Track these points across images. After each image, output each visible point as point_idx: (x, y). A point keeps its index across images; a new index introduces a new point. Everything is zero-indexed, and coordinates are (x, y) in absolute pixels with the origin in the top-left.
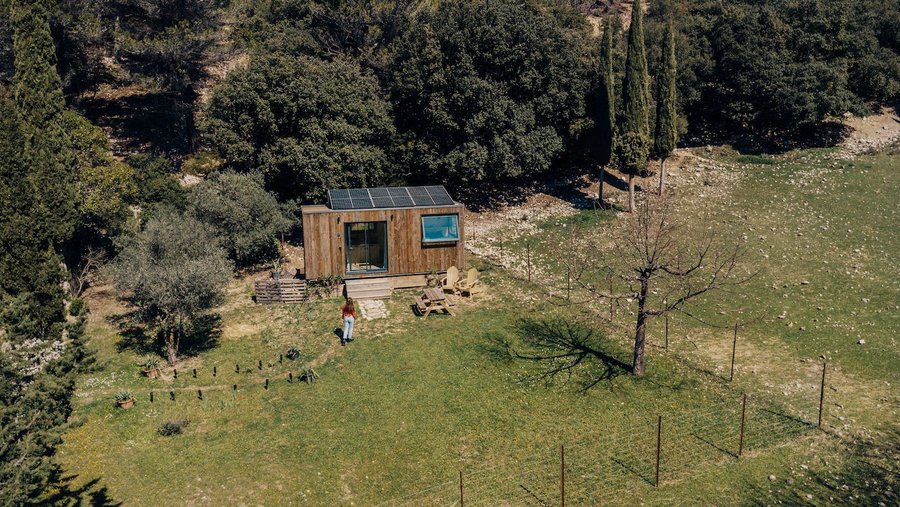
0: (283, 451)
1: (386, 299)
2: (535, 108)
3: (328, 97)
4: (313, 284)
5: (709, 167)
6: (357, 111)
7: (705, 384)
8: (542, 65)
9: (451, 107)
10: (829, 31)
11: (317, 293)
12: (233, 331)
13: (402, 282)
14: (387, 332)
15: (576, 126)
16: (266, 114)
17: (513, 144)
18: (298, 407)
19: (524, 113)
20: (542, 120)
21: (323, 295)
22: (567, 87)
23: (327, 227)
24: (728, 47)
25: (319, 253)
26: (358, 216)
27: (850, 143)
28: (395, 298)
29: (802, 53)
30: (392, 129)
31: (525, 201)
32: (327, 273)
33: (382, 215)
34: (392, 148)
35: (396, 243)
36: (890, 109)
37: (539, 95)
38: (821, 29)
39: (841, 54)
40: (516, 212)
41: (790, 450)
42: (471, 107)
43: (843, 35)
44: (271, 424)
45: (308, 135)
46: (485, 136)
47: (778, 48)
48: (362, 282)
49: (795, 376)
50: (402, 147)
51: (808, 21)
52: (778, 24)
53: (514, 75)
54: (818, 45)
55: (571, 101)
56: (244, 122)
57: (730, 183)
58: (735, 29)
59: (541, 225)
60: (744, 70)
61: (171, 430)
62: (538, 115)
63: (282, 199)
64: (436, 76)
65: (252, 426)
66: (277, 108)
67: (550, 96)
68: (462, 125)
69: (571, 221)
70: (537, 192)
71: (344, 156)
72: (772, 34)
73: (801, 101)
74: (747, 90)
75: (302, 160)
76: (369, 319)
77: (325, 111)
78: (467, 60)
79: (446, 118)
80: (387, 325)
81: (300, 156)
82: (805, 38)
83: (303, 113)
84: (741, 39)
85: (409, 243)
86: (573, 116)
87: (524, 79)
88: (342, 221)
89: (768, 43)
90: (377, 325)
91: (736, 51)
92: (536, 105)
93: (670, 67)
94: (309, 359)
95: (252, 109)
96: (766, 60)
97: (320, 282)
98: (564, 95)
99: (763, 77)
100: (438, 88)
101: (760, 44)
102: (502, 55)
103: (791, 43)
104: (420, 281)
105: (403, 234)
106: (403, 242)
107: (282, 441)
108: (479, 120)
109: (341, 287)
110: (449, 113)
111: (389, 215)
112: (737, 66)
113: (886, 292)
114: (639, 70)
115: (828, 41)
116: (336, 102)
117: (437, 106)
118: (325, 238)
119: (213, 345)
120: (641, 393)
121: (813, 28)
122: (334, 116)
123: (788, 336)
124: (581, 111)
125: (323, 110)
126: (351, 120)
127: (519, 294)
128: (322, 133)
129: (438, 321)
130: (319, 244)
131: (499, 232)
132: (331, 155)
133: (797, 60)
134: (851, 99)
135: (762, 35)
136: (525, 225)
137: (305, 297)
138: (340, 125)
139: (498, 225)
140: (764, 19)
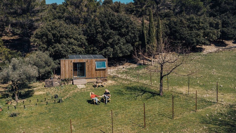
0: (51, 119)
1: (85, 84)
3: (69, 33)
4: (63, 81)
6: (77, 37)
7: (181, 96)
8: (127, 27)
10: (197, 23)
11: (64, 83)
13: (90, 80)
14: (85, 91)
15: (137, 44)
16: (50, 36)
17: (121, 49)
18: (57, 108)
19: (123, 40)
20: (128, 42)
21: (66, 84)
22: (134, 33)
23: (68, 64)
24: (173, 27)
25: (65, 71)
26: (77, 60)
27: (204, 51)
29: (191, 28)
30: (87, 44)
31: (124, 64)
32: (67, 77)
33: (84, 61)
35: (88, 69)
36: (213, 44)
37: (126, 35)
38: (196, 23)
39: (201, 29)
41: (210, 109)
42: (109, 37)
43: (201, 24)
44: (48, 112)
45: (63, 42)
47: (185, 27)
48: (78, 80)
49: (206, 94)
51: (192, 21)
52: (185, 22)
53: (120, 30)
54: (195, 26)
55: (135, 37)
56: (44, 39)
58: (174, 23)
59: (128, 69)
60: (177, 32)
62: (126, 40)
64: (99, 29)
65: (41, 114)
66: (54, 35)
67: (129, 35)
68: (106, 42)
69: (136, 68)
70: (127, 62)
71: (73, 49)
72: (184, 24)
73: (192, 40)
74: (178, 37)
75: (61, 49)
76: (80, 88)
77: (68, 37)
78: (107, 25)
79: (102, 40)
80: (85, 89)
81: (60, 48)
82: (191, 25)
83: (62, 37)
84: (176, 25)
85: (92, 69)
86: (136, 41)
87: (122, 31)
88: (72, 62)
89: (183, 26)
90: (82, 89)
91: (175, 28)
92: (126, 38)
93: (160, 29)
94: (61, 98)
95: (47, 36)
96: (183, 30)
97: (65, 80)
98: (133, 35)
99: (182, 34)
100: (99, 32)
101: (181, 27)
102: (116, 24)
103: (188, 27)
104: (95, 80)
105: (90, 66)
106: (90, 69)
107: (51, 117)
108: (111, 41)
109: (72, 82)
110: (102, 39)
111: (86, 60)
112: (176, 31)
113: (224, 77)
114: (153, 28)
115: (197, 26)
116: (71, 34)
117: (99, 37)
118: (67, 67)
120: (163, 99)
121: (193, 23)
122: (70, 38)
123: (201, 86)
124: (138, 40)
125: (67, 36)
126: (75, 39)
127: (124, 82)
128: (67, 42)
129: (100, 88)
130: (65, 69)
131: (117, 71)
132: (69, 48)
133: (190, 30)
134: (204, 40)
135: (181, 24)
136: (124, 69)
137: (61, 84)
138: (72, 40)
140: (181, 21)
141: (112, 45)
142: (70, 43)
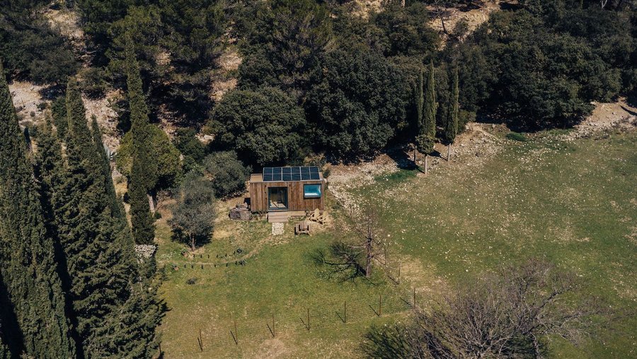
0: (228, 296)
1: (285, 223)
2: (379, 114)
3: (268, 113)
4: (254, 213)
5: (487, 141)
9: (333, 114)
10: (570, 62)
11: (256, 217)
12: (219, 234)
13: (294, 213)
14: (280, 242)
15: (401, 125)
16: (239, 122)
17: (365, 136)
18: (237, 276)
19: (373, 117)
20: (382, 120)
21: (259, 218)
22: (396, 105)
23: (260, 189)
25: (257, 200)
26: (274, 183)
28: (290, 222)
29: (550, 73)
30: (305, 122)
31: (375, 159)
32: (260, 209)
33: (286, 184)
34: (304, 131)
35: (292, 197)
36: (624, 99)
37: (382, 107)
38: (565, 60)
42: (343, 116)
43: (580, 63)
44: (226, 283)
45: (258, 133)
46: (352, 128)
48: (276, 213)
50: (310, 131)
51: (557, 55)
52: (540, 56)
53: (367, 99)
55: (398, 112)
56: (229, 124)
58: (513, 57)
59: (378, 179)
60: (513, 84)
61: (191, 282)
62: (380, 117)
63: (245, 165)
64: (325, 99)
65: (219, 283)
66: (244, 120)
67: (387, 108)
68: (339, 123)
69: (393, 177)
72: (534, 62)
73: (543, 106)
74: (515, 95)
75: (255, 146)
76: (275, 235)
77: (267, 119)
79: (331, 120)
80: (281, 239)
81: (254, 144)
82: (554, 65)
83: (256, 121)
84: (515, 65)
85: (298, 196)
86: (400, 119)
87: (372, 101)
88: (267, 186)
89: (531, 67)
90: (277, 238)
92: (380, 112)
94: (246, 253)
95: (232, 119)
97: (258, 213)
98: (394, 109)
99: (524, 89)
100: (327, 104)
101: (527, 68)
102: (360, 88)
103: (546, 69)
104: (303, 213)
105: (295, 193)
106: (295, 197)
107: (228, 291)
108: (347, 122)
109: (266, 216)
110: (332, 117)
111: (289, 184)
112: (509, 82)
116: (273, 115)
117: (326, 113)
118: (260, 194)
119: (209, 242)
120: (363, 286)
121: (560, 60)
122: (271, 122)
124: (404, 117)
126: (280, 123)
127: (344, 225)
130: (257, 196)
131: (354, 181)
132: (269, 142)
135: (529, 62)
137: (250, 219)
138: (274, 127)
139: (354, 176)
140: (531, 52)
142: (271, 133)
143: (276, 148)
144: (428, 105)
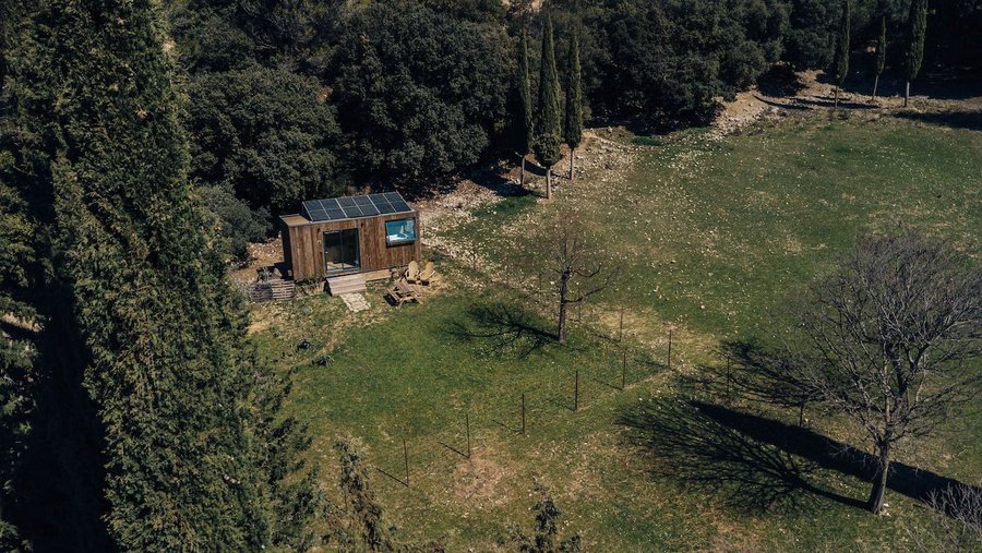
0: (331, 415)
1: (362, 292)
2: (464, 109)
3: (284, 110)
4: (300, 284)
5: (611, 149)
6: (308, 120)
7: (604, 344)
8: (469, 71)
9: (392, 112)
10: (705, 28)
11: (303, 290)
13: (372, 276)
14: (373, 321)
15: (500, 124)
17: (446, 142)
18: (327, 384)
19: (456, 114)
20: (471, 119)
21: (309, 292)
22: (491, 91)
23: (310, 236)
24: (623, 42)
25: (304, 258)
26: (332, 225)
27: (721, 122)
28: (370, 291)
29: (682, 47)
30: (338, 131)
32: (311, 272)
33: (354, 223)
34: (337, 147)
35: (367, 245)
36: (755, 87)
37: (467, 96)
38: (699, 27)
39: (714, 48)
40: (452, 199)
42: (410, 109)
43: (717, 30)
45: (268, 147)
47: (664, 43)
48: (341, 279)
49: (659, 334)
50: (347, 146)
51: (688, 20)
52: (664, 22)
53: (446, 82)
54: (696, 40)
55: (495, 102)
56: (206, 134)
57: (626, 167)
58: (629, 24)
59: (475, 213)
62: (466, 114)
66: (237, 122)
67: (476, 98)
68: (401, 126)
69: (500, 207)
70: (464, 180)
71: (301, 163)
72: (659, 30)
73: (680, 92)
74: (638, 79)
75: (266, 171)
76: (356, 311)
78: (405, 72)
79: (388, 122)
80: (371, 315)
81: (265, 168)
82: (686, 35)
83: (261, 126)
84: (633, 35)
85: (377, 244)
86: (497, 116)
87: (453, 85)
88: (322, 230)
89: (655, 38)
90: (364, 315)
91: (630, 47)
92: (465, 105)
93: (576, 72)
94: (319, 347)
95: (215, 125)
96: (653, 54)
97: (307, 282)
98: (488, 98)
99: (651, 69)
100: (379, 94)
101: (649, 39)
102: (434, 63)
103: (675, 38)
104: (385, 274)
105: (371, 238)
106: (372, 244)
107: (327, 409)
108: (415, 122)
109: (323, 284)
110: (388, 116)
111: (360, 223)
112: (630, 59)
115: (704, 37)
116: (291, 113)
117: (378, 109)
118: (308, 245)
121: (692, 26)
122: (288, 126)
123: (658, 305)
124: (503, 111)
125: (281, 123)
126: (305, 128)
127: (468, 281)
128: (280, 144)
129: (410, 309)
130: (303, 251)
131: (440, 221)
132: (289, 163)
133: (678, 54)
134: (721, 87)
135: (652, 31)
136: (461, 213)
137: (294, 294)
138: (295, 134)
139: (438, 213)
140: (651, 15)
141: (420, 135)
142: (293, 147)
143: (304, 174)
144: (549, 84)
